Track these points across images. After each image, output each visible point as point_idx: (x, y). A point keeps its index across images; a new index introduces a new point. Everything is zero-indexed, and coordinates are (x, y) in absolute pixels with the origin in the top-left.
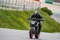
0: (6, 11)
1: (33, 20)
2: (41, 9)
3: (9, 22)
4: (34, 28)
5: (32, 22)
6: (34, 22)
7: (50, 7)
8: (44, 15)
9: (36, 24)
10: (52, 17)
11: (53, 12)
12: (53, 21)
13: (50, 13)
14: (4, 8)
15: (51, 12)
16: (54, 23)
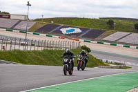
0: (50, 51)
1: (66, 58)
2: (81, 47)
3: (53, 60)
7: (88, 45)
9: (69, 61)
10: (90, 53)
11: (91, 49)
13: (88, 50)
14: (49, 49)
16: (93, 59)
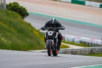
2: (7, 5)
4: (53, 41)
5: (49, 32)
6: (52, 32)
8: (13, 17)
12: (30, 28)
15: (26, 11)
16: (32, 31)
